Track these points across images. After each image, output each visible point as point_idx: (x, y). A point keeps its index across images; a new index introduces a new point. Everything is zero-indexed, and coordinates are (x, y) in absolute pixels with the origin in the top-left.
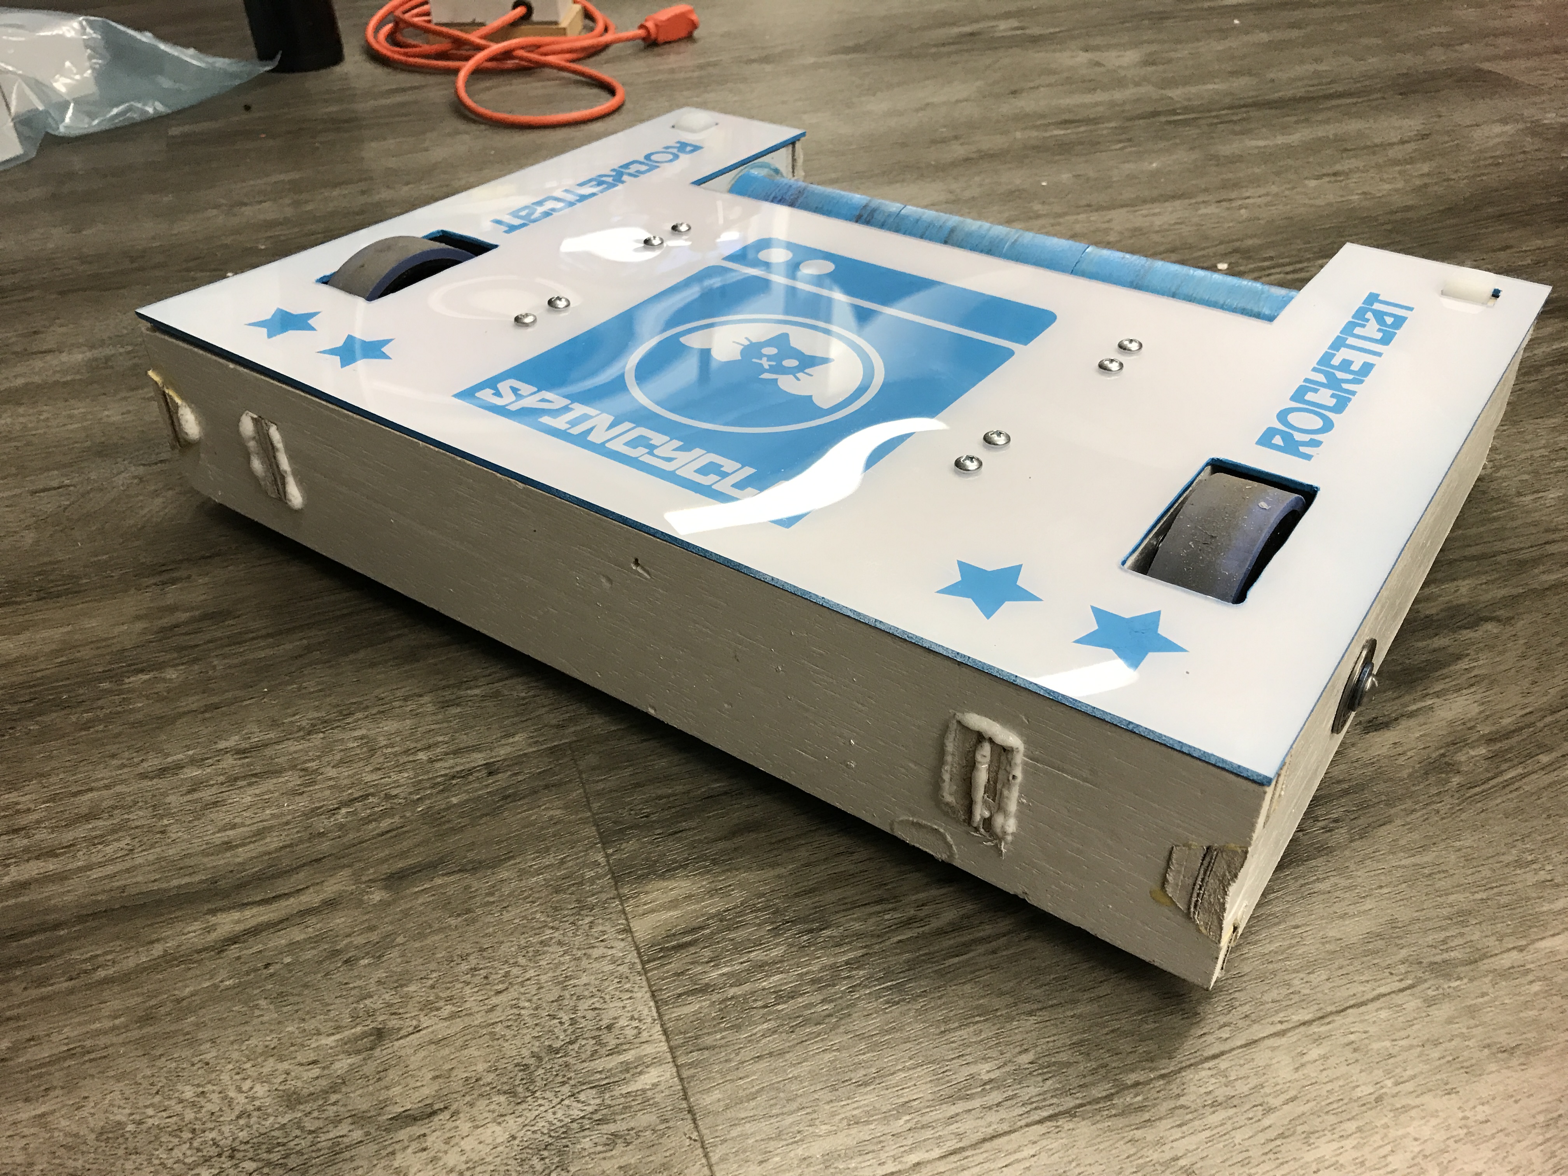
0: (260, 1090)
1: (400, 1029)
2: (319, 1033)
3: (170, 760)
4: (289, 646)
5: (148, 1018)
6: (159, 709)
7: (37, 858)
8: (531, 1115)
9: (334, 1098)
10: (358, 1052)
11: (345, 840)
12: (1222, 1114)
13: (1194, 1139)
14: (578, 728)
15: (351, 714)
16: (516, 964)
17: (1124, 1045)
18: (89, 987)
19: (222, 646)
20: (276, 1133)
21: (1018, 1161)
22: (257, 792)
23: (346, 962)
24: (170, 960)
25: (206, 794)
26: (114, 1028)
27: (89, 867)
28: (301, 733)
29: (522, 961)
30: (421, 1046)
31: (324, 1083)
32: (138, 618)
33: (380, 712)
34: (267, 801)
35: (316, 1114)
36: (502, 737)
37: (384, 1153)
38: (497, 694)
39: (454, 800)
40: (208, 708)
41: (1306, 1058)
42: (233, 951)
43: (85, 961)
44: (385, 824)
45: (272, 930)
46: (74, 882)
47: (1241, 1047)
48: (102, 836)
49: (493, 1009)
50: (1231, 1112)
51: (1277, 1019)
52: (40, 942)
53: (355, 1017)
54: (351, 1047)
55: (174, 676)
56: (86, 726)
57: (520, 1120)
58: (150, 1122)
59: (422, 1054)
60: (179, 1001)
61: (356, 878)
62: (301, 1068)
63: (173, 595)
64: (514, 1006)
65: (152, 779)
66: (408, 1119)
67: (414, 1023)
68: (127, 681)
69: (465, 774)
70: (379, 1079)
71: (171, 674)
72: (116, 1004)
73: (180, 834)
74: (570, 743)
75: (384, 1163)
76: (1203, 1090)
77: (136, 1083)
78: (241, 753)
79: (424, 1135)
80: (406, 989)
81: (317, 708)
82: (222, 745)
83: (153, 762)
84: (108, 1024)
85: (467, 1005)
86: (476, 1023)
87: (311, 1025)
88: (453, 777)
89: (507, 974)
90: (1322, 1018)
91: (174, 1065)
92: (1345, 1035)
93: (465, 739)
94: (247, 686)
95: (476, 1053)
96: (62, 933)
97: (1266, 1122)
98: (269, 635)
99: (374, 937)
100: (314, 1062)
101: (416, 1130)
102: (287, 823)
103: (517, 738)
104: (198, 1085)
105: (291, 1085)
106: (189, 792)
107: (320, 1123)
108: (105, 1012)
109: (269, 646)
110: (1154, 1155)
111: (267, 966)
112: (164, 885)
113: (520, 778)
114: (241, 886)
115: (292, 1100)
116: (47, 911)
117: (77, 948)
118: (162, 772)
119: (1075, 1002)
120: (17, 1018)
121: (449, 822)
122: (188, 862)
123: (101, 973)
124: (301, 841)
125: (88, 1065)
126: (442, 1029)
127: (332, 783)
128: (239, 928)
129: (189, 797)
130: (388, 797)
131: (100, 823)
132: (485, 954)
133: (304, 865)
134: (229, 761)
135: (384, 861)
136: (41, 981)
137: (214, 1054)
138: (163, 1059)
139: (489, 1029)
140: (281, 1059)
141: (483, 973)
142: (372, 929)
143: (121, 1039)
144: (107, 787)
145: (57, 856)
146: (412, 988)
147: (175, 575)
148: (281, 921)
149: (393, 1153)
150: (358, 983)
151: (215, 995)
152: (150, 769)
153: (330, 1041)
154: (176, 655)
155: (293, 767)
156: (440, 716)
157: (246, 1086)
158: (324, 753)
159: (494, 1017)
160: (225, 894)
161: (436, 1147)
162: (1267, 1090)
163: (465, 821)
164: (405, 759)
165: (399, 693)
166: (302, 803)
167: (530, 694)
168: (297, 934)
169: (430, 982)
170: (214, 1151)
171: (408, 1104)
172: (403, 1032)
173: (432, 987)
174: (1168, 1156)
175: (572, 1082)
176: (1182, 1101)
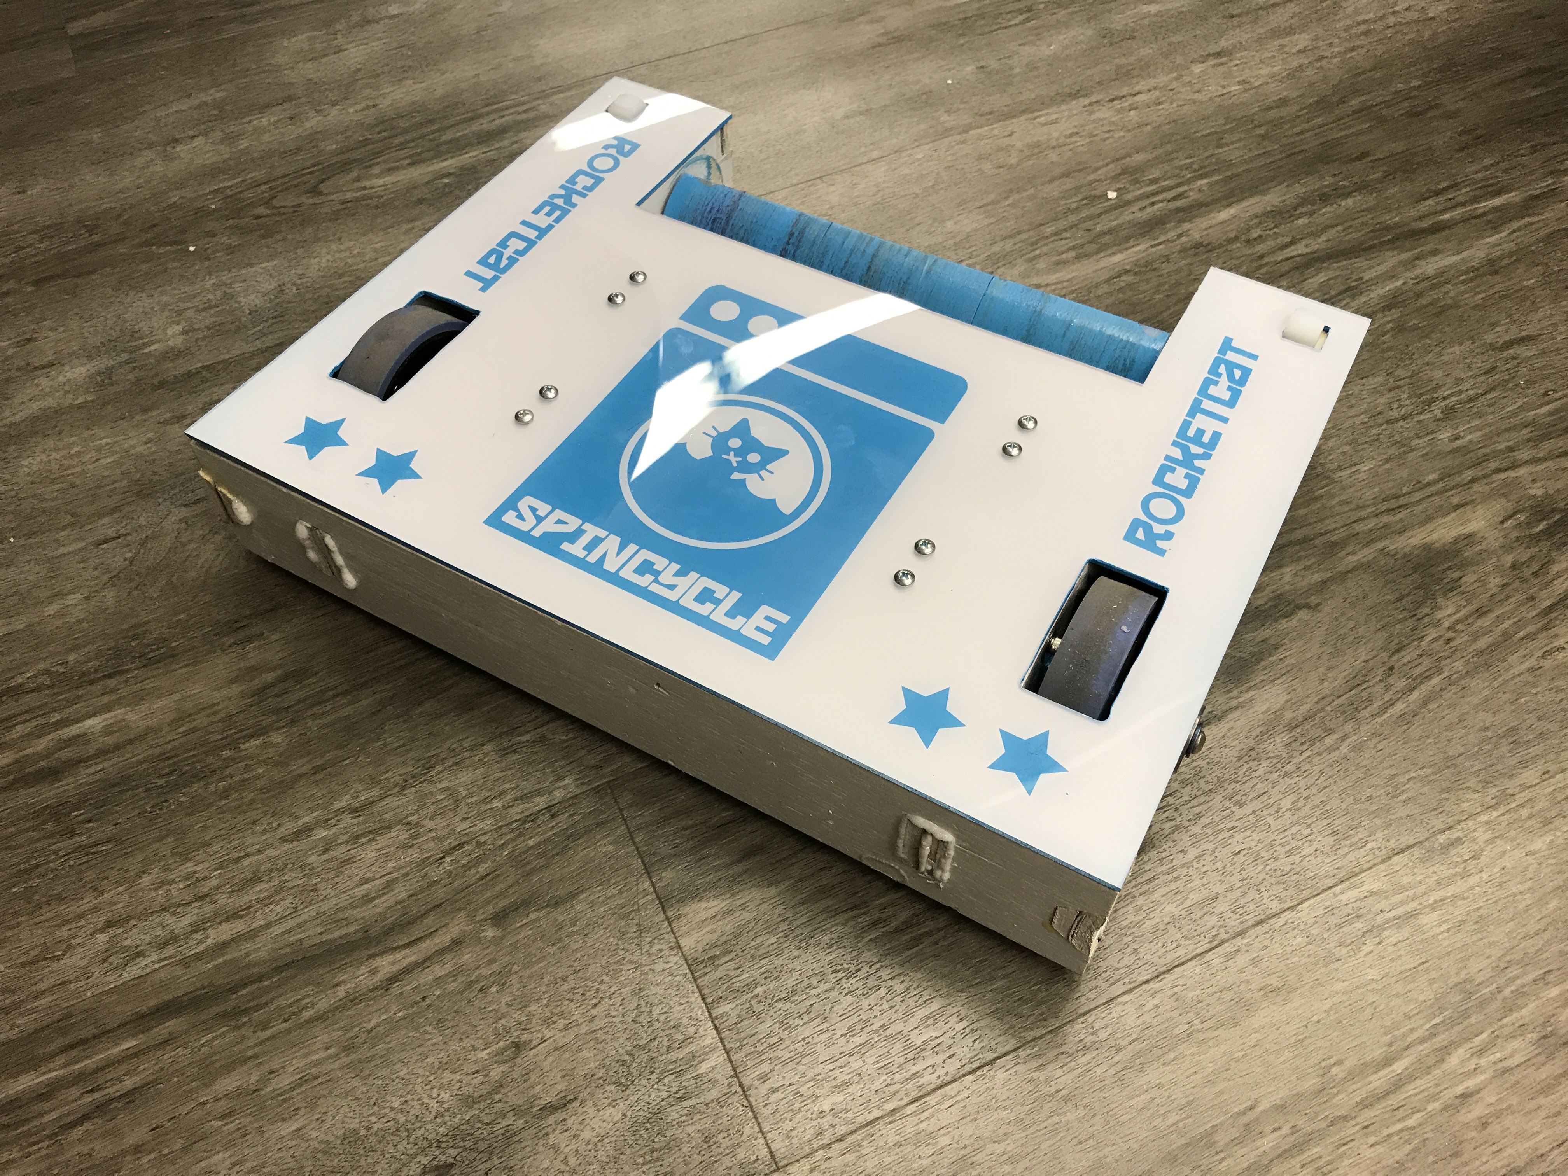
0: (445, 1096)
1: (531, 1041)
2: (475, 1049)
3: (300, 822)
4: (365, 702)
5: (349, 1048)
6: (277, 774)
7: (227, 920)
8: (633, 1099)
9: (497, 1097)
10: (506, 1062)
11: (456, 884)
12: (1088, 1057)
13: (1070, 1076)
14: (614, 767)
15: (432, 767)
16: (602, 982)
17: (1025, 1009)
18: (300, 1026)
19: (312, 706)
20: (464, 1127)
21: (957, 1102)
22: (378, 847)
23: (481, 990)
24: (353, 999)
25: (339, 852)
26: (330, 1057)
27: (268, 925)
28: (397, 789)
29: (605, 978)
30: (548, 1054)
31: (487, 1088)
32: (232, 681)
33: (456, 764)
34: (386, 855)
35: (487, 1111)
36: (556, 781)
37: (540, 1135)
38: (543, 739)
39: (531, 843)
40: (317, 770)
41: (1146, 1009)
42: (395, 989)
43: (291, 1005)
44: (482, 869)
45: (420, 969)
46: (260, 940)
47: (1104, 1004)
48: (270, 897)
49: (593, 1018)
50: (1095, 1054)
51: (1127, 980)
52: (252, 993)
53: (497, 1034)
54: (498, 1057)
55: (280, 740)
56: (225, 794)
57: (627, 1102)
58: (376, 1127)
59: (551, 1059)
60: (370, 1032)
61: (471, 917)
62: (470, 1077)
63: (254, 655)
64: (607, 1016)
65: (292, 841)
66: (553, 1108)
67: (540, 1035)
68: (242, 747)
69: (533, 818)
70: (525, 1081)
71: (276, 738)
72: (324, 1038)
73: (329, 891)
74: (609, 782)
75: (541, 1142)
76: (1077, 1039)
77: (357, 1099)
78: (355, 811)
79: (565, 1120)
80: (528, 1009)
81: (404, 763)
82: (337, 805)
83: (289, 827)
84: (323, 1054)
85: (574, 1018)
86: (583, 1031)
87: (466, 1043)
88: (525, 822)
89: (597, 991)
90: (1157, 977)
91: (380, 1082)
92: (1171, 988)
93: (527, 786)
94: (341, 747)
95: (588, 1055)
96: (266, 983)
97: (1116, 1059)
98: (344, 693)
99: (495, 967)
100: (477, 1072)
101: (560, 1116)
102: (407, 874)
103: (567, 781)
104: (401, 1096)
105: (465, 1091)
106: (324, 853)
107: (493, 1117)
108: (319, 1045)
109: (350, 704)
110: (1046, 1090)
111: (424, 999)
112: (330, 937)
113: (576, 818)
114: (388, 932)
115: (469, 1101)
116: (249, 966)
117: (281, 995)
118: (298, 835)
119: (992, 979)
120: (256, 1056)
121: (528, 863)
122: (341, 915)
123: (306, 1015)
124: (422, 891)
125: (319, 1088)
126: (561, 1039)
127: (433, 834)
128: (395, 968)
129: (325, 857)
130: (479, 844)
131: (263, 886)
132: (580, 975)
133: (429, 911)
134: (348, 820)
135: (488, 902)
136: (264, 1026)
137: (405, 1071)
138: (371, 1078)
139: (593, 1035)
140: (454, 1072)
141: (580, 991)
142: (492, 961)
143: (336, 1065)
144: (260, 852)
145: (241, 917)
146: (533, 1008)
147: (248, 632)
148: (424, 961)
149: (547, 1134)
150: (494, 1007)
151: (394, 1025)
152: (287, 833)
153: (484, 1054)
154: (274, 718)
155: (399, 822)
156: (503, 765)
157: (435, 1093)
158: (420, 808)
159: (594, 1026)
160: (377, 941)
161: (575, 1127)
162: (1119, 1035)
163: (542, 862)
164: (484, 807)
165: (466, 744)
166: (414, 855)
167: (571, 736)
168: (439, 970)
169: (545, 1002)
170: (425, 1144)
171: (550, 1098)
172: (534, 1043)
173: (547, 1006)
174: (1053, 1089)
175: (657, 1071)
176: (1064, 1048)
